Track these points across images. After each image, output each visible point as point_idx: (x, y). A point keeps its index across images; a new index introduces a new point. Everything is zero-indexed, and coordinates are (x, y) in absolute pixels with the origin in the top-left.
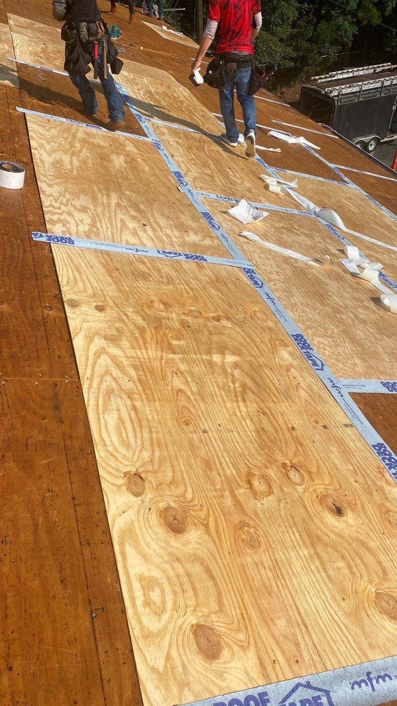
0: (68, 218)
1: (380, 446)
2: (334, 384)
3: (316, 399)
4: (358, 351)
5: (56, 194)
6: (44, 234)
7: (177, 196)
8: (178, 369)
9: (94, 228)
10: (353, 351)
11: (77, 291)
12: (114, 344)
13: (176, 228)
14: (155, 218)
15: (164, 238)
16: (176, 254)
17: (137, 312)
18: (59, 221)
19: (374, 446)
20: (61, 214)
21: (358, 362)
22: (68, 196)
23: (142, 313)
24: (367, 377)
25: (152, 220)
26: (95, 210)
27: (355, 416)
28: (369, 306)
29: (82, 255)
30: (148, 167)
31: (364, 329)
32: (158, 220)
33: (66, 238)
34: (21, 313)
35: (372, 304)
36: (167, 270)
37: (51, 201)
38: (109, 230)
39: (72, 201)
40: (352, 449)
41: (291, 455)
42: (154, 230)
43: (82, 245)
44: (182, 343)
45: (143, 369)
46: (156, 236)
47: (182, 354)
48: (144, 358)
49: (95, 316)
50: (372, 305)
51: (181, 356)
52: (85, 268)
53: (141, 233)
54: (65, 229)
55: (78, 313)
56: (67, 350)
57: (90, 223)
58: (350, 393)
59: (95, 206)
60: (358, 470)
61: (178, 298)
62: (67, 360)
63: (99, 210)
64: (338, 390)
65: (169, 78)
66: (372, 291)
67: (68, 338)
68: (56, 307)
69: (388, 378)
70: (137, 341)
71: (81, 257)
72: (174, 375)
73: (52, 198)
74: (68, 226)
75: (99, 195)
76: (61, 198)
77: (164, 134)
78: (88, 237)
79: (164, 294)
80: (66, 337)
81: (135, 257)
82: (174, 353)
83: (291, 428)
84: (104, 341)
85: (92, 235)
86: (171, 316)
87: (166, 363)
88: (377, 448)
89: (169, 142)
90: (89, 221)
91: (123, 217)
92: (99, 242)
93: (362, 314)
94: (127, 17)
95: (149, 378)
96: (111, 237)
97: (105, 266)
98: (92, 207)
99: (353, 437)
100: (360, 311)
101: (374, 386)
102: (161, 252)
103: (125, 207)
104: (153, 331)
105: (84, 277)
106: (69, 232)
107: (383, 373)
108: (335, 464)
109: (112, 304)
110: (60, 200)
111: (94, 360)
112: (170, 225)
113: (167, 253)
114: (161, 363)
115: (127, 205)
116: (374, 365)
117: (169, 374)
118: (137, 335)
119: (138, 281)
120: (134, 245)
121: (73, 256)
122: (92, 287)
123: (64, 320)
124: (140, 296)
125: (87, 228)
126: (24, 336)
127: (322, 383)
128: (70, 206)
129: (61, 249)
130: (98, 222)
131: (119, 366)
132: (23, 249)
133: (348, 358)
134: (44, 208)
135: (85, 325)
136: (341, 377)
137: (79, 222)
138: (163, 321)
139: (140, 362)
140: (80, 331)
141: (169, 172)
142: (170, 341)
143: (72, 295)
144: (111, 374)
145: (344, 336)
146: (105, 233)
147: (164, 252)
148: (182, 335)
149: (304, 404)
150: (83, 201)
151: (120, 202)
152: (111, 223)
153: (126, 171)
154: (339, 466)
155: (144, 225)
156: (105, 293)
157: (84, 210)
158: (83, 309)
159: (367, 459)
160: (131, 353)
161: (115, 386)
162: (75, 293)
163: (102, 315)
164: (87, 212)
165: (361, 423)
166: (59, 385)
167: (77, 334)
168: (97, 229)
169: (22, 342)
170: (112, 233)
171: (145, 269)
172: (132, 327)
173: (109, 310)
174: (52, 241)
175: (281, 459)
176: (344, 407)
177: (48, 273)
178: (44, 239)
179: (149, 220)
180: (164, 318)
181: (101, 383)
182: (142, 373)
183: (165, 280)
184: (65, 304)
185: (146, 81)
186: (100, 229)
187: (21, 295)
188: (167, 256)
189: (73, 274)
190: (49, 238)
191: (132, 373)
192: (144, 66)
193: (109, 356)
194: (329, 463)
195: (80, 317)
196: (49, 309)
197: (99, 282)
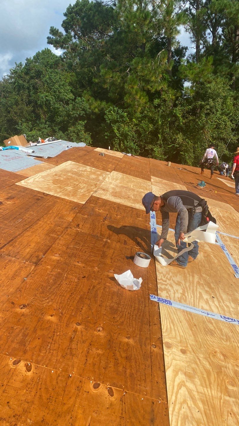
0: (170, 288)
5: (164, 273)
6: (156, 297)
7: (234, 280)
8: (232, 410)
9: (184, 296)
11: (171, 337)
12: (190, 380)
13: (233, 301)
14: (220, 294)
15: (225, 308)
16: (232, 320)
17: (205, 358)
18: (165, 289)
20: (166, 285)
22: (171, 274)
23: (209, 359)
25: (218, 295)
26: (185, 285)
29: (176, 313)
30: (217, 260)
32: (222, 295)
33: (168, 301)
34: (139, 346)
36: (226, 330)
37: (162, 276)
38: (192, 299)
39: (173, 278)
42: (219, 302)
43: (176, 306)
44: (235, 389)
45: (208, 404)
46: (220, 306)
47: (235, 398)
48: (209, 396)
49: (180, 356)
51: (234, 399)
52: (177, 322)
53: (211, 303)
54: (168, 295)
55: (170, 352)
56: (162, 379)
57: (182, 292)
59: (185, 282)
61: (233, 352)
62: (162, 386)
63: (187, 284)
65: (231, 209)
67: (163, 370)
68: (159, 346)
70: (205, 380)
71: (175, 314)
72: (229, 414)
73: (162, 275)
74: (169, 293)
75: (188, 275)
76: (167, 275)
77: (227, 241)
78: (180, 301)
79: (224, 348)
80: (162, 369)
81: (206, 318)
82: (230, 396)
84: (184, 376)
85: (182, 301)
86: (228, 366)
87: (224, 403)
89: (229, 246)
90: (181, 291)
91: (201, 291)
92: (186, 305)
94: (209, 176)
95: (212, 413)
96: (193, 303)
97: (188, 322)
98: (183, 282)
102: (223, 317)
103: (202, 284)
104: (216, 375)
105: (176, 328)
106: (170, 297)
109: (191, 350)
110: (166, 276)
111: (177, 389)
112: (229, 299)
113: (227, 318)
114: (220, 402)
115: (203, 283)
117: (226, 413)
118: (205, 376)
119: (207, 336)
120: (206, 310)
121: (171, 313)
122: (180, 335)
123: (162, 356)
124: (208, 347)
125: (180, 295)
126: (139, 363)
128: (171, 281)
129: (164, 308)
130: (186, 293)
131: (192, 398)
132: (145, 305)
134: (158, 280)
135: (174, 362)
137: (176, 291)
138: (222, 369)
139: (206, 398)
140: (171, 366)
141: (229, 264)
142: (227, 385)
143: (168, 340)
144: (187, 403)
146: (190, 300)
147: (225, 317)
148: (235, 383)
150: (178, 278)
151: (200, 281)
152: (194, 294)
153: (204, 262)
155: (213, 297)
156: (187, 341)
157: (179, 284)
158: (173, 350)
160: (201, 389)
161: (189, 414)
162: (170, 338)
163: (184, 357)
164: (180, 285)
166: (155, 403)
167: (169, 367)
168: (186, 297)
169: (138, 367)
170: (194, 301)
171: (212, 328)
172: (202, 369)
173: (189, 354)
174: (160, 302)
177: (156, 322)
178: (156, 300)
179: (216, 295)
180: (223, 367)
181: (180, 409)
182: (207, 407)
183: (225, 338)
184: (164, 345)
185: (218, 210)
186: (187, 297)
187: (140, 334)
188: (226, 320)
189: (170, 325)
190: (159, 299)
191: (201, 405)
192: (217, 202)
193: (187, 389)
195: (172, 356)
196: (155, 346)
197: (184, 333)
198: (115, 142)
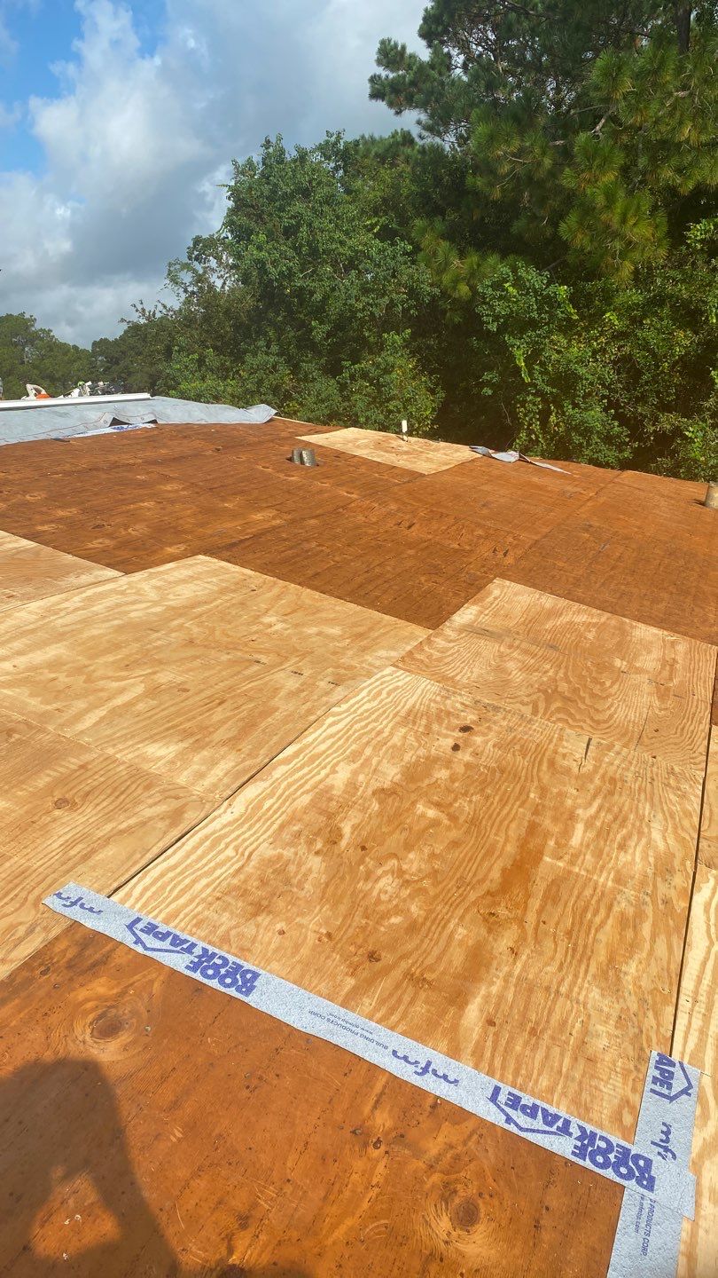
198: (525, 408)
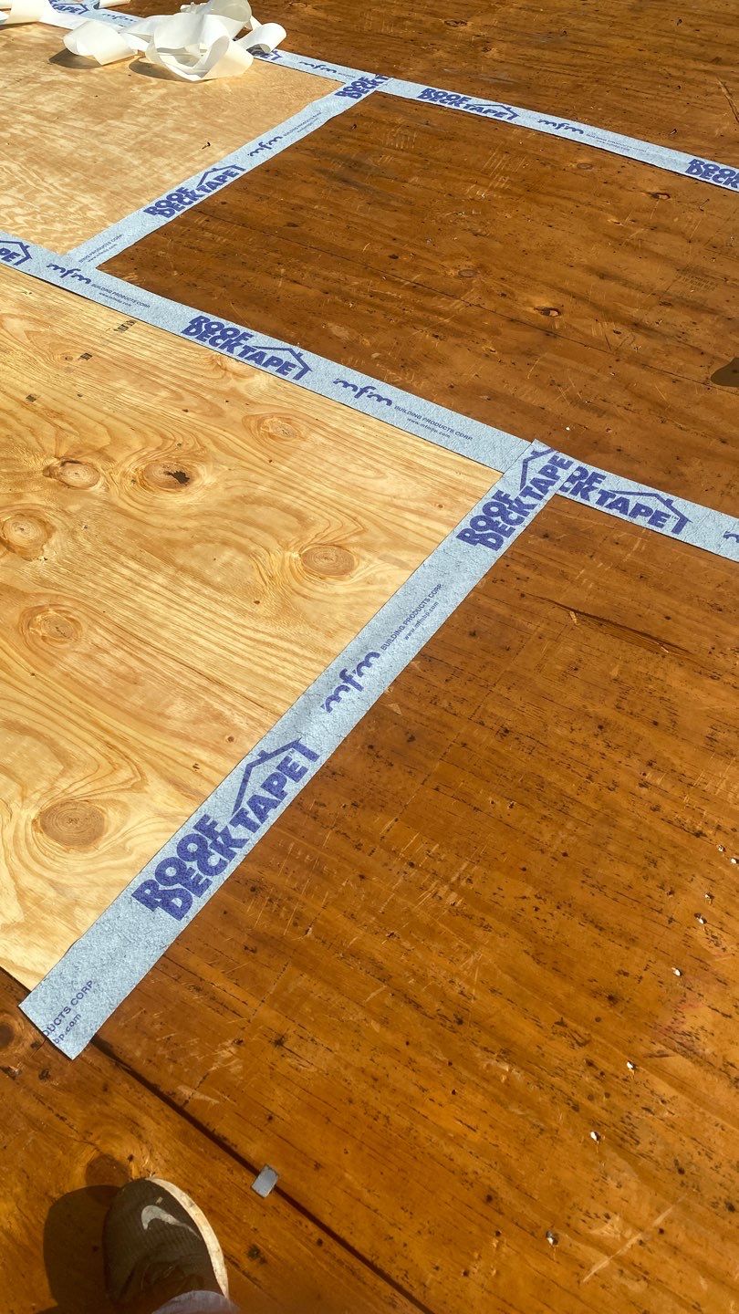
1: (196, 323)
2: (63, 270)
3: (45, 318)
4: (76, 179)
10: (67, 185)
19: (187, 331)
21: (86, 199)
24: (117, 217)
27: (129, 302)
28: (53, 78)
31: (66, 131)
35: (57, 72)
40: (153, 362)
41: (50, 445)
50: (59, 74)
58: (100, 268)
60: (180, 391)
64: (76, 275)
66: (44, 47)
69: (155, 195)
83: (27, 401)
88: (194, 330)
93: (48, 103)
99: (145, 340)
100: (41, 98)
101: (137, 226)
107: (141, 192)
108: (135, 408)
116: (117, 188)
127: (39, 281)
133: (63, 206)
136: (69, 248)
145: (35, 167)
149: (28, 341)
154: (145, 405)
159: (186, 360)
165: (146, 305)
175: (37, 464)
176: (101, 300)
194: (124, 413)
